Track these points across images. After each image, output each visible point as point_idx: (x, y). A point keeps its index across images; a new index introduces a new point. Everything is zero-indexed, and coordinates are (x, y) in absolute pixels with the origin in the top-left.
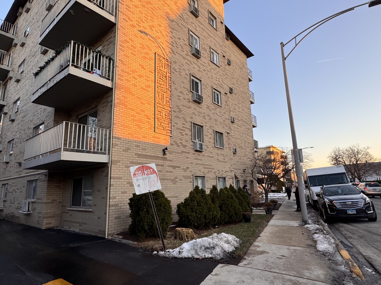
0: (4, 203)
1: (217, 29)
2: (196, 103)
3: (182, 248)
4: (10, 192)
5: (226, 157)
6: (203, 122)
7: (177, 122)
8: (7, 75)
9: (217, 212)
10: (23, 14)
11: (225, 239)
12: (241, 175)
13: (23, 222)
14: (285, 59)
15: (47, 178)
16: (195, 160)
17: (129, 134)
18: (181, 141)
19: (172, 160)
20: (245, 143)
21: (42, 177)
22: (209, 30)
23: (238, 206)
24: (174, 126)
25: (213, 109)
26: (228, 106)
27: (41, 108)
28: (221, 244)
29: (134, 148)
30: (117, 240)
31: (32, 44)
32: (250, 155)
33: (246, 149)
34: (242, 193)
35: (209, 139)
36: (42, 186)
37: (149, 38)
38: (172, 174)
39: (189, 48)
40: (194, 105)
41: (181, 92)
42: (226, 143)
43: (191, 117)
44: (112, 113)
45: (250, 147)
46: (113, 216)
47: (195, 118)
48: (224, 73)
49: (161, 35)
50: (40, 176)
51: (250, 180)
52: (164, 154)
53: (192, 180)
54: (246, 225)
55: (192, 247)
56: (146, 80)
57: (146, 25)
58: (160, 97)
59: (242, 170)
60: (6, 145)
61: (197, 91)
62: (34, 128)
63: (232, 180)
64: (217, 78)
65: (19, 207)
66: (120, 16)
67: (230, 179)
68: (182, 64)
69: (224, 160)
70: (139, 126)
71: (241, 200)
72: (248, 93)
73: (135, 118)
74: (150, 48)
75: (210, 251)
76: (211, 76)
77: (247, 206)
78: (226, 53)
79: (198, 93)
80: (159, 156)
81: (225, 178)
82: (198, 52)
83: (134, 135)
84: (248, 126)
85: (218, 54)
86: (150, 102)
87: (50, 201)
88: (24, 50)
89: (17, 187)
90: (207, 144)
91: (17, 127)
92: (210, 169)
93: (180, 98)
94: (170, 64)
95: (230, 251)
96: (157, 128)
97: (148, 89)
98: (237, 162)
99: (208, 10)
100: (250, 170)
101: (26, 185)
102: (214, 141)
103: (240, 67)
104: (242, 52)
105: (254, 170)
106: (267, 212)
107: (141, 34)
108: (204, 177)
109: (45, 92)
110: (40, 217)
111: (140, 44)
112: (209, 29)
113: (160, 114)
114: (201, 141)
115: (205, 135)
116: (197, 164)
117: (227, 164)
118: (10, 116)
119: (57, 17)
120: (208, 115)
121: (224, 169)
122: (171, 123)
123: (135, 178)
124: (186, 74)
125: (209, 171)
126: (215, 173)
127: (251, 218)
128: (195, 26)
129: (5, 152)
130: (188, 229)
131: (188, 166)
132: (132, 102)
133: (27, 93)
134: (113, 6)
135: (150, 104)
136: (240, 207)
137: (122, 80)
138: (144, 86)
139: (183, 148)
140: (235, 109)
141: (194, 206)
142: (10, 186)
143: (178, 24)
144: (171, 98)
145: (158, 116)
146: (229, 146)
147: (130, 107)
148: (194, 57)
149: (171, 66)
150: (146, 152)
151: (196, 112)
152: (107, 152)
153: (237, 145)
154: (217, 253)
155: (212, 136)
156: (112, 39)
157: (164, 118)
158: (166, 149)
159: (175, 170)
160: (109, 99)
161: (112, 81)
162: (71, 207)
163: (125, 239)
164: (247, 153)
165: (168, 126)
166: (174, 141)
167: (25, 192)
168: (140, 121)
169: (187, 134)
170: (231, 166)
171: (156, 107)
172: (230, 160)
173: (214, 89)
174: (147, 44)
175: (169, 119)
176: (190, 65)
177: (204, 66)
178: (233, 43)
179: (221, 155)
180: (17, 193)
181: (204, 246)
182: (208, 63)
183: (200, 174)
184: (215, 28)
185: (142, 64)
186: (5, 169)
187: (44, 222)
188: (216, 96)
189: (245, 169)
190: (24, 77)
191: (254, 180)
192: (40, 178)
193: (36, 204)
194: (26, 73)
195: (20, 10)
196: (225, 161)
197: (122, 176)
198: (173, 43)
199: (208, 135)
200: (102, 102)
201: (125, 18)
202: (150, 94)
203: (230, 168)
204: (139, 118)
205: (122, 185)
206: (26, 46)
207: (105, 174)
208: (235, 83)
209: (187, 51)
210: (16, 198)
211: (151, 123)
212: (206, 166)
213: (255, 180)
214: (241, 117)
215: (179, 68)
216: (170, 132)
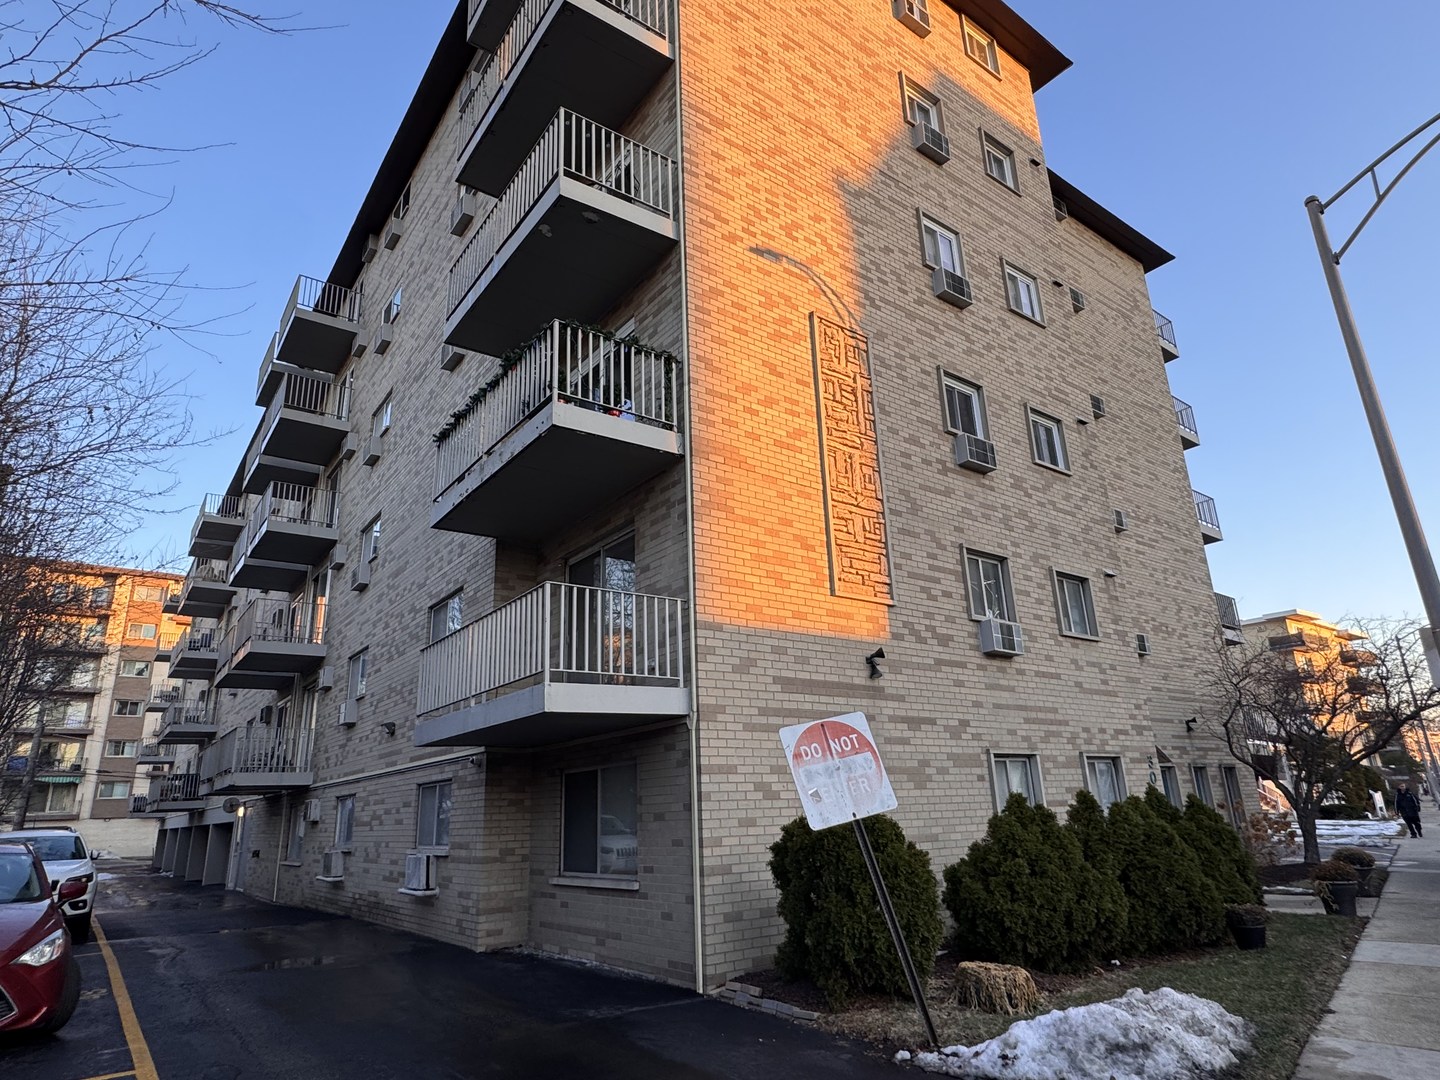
0: (345, 859)
1: (1021, 187)
2: (972, 474)
3: (1012, 1040)
4: (364, 824)
5: (1112, 672)
6: (1004, 542)
7: (908, 551)
8: (339, 447)
9: (1115, 902)
10: (378, 255)
11: (1184, 1014)
12: (1178, 743)
13: (409, 926)
14: (1336, 259)
15: (483, 776)
16: (987, 692)
17: (749, 608)
18: (927, 622)
19: (903, 696)
20: (1180, 610)
21: (467, 772)
22: (990, 199)
23: (1199, 877)
24: (898, 567)
25: (1037, 489)
26: (1095, 468)
27: (450, 543)
28: (1171, 1035)
29: (767, 656)
30: (741, 1001)
31: (413, 341)
32: (1207, 659)
33: (1186, 636)
34: (1207, 822)
35: (1035, 606)
36: (466, 804)
37: (786, 266)
38: (908, 748)
39: (922, 279)
40: (961, 483)
41: (913, 440)
42: (1104, 615)
43: (957, 529)
44: (687, 539)
45: (1205, 626)
46: (718, 910)
47: (972, 528)
48: (1064, 346)
49: (825, 248)
50: (459, 767)
51: (1220, 766)
52: (874, 673)
53: (985, 771)
54: (1250, 961)
55: (1053, 1038)
56: (787, 411)
57: (773, 225)
58: (841, 465)
59: (1181, 722)
60: (342, 667)
61: (970, 427)
62: (431, 608)
63: (1146, 766)
64: (1039, 370)
65: (395, 875)
66: (692, 214)
67: (1139, 761)
68: (904, 339)
69: (1103, 687)
70: (778, 579)
71: (1209, 852)
72: (1168, 406)
73: (762, 551)
74: (793, 301)
75: (1130, 1060)
76: (1018, 363)
77: (1238, 875)
78: (1062, 269)
79: (975, 433)
80: (857, 681)
81: (1115, 761)
82: (958, 283)
83: (765, 610)
84: (1183, 540)
85: (1034, 279)
86: (808, 490)
87: (496, 853)
88: (386, 363)
89: (384, 806)
90: (1029, 627)
91: (376, 607)
92: (1052, 722)
93: (908, 461)
94: (863, 346)
95: (1217, 1067)
96: (840, 579)
97: (798, 443)
98: (1154, 689)
99: (979, 129)
100: (1215, 723)
101: (413, 798)
102: (1057, 613)
103: (1119, 311)
104: (1120, 253)
105: (1232, 720)
106: (1335, 906)
107: (760, 258)
108: (1029, 757)
109: (474, 491)
110: (466, 910)
111: (760, 292)
112: (991, 195)
113: (845, 529)
114: (1002, 617)
115: (1020, 592)
116: (997, 706)
117: (1118, 700)
118: (354, 575)
119: (497, 252)
120: (1023, 515)
121: (1110, 721)
122: (887, 556)
123: (800, 771)
124: (924, 372)
125: (1049, 734)
126: (1072, 740)
127: (1264, 929)
128: (940, 195)
129: (341, 690)
130: (1008, 966)
131: (967, 717)
132: (749, 494)
133: (403, 497)
134: (665, 187)
135: (808, 497)
136: (1209, 881)
137: (712, 424)
138: (784, 434)
139: (941, 649)
140: (1119, 478)
141: (1019, 874)
142: (362, 804)
143: (877, 202)
144: (878, 464)
145: (841, 535)
146: (1120, 628)
147: (745, 513)
148: (945, 306)
149: (866, 352)
150: (810, 668)
151: (973, 508)
152: (681, 678)
153: (1147, 622)
154: (1165, 1069)
155: (1045, 592)
156: (668, 294)
157: (862, 540)
158: (880, 654)
159: (918, 734)
160: (674, 494)
161: (681, 430)
162: (564, 876)
163: (769, 998)
164: (1194, 652)
165: (876, 568)
166: (905, 624)
167: (412, 821)
168: (781, 558)
169: (947, 595)
170: (1138, 707)
171: (830, 503)
172: (1129, 685)
173: (1034, 411)
174: (781, 290)
175: (880, 541)
176: (933, 338)
177: (986, 332)
178: (1081, 227)
179: (1089, 664)
180: (386, 828)
181: (1103, 1038)
182: (1000, 318)
183: (1015, 745)
184: (1012, 187)
185: (771, 361)
186: (343, 746)
187: (480, 927)
188: (1043, 437)
189: (1194, 720)
190: (392, 447)
191: (1239, 765)
192: (461, 773)
193: (451, 866)
194: (396, 434)
195: (371, 245)
196: (1110, 688)
197: (736, 761)
198: (869, 270)
199: (1031, 589)
200: (648, 506)
201: (704, 218)
202: (806, 458)
203: (1133, 717)
204: (777, 548)
205: (738, 796)
206: (392, 349)
207: (677, 755)
208: (1106, 375)
209: (917, 289)
210: (383, 845)
211: (819, 563)
212: (1033, 715)
213: (1247, 763)
214: (1150, 505)
215: (897, 355)
216: (886, 589)
